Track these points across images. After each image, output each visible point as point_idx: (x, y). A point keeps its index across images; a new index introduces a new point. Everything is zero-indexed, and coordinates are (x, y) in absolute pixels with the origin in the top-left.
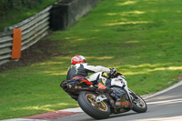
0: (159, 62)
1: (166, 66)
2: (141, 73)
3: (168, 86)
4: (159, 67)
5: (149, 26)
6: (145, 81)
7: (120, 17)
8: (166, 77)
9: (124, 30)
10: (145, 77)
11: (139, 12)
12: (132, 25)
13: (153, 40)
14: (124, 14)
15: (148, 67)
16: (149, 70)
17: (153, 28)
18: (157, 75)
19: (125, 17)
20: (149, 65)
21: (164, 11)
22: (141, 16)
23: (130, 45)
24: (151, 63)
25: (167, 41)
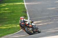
0: (14, 24)
1: (16, 25)
2: (8, 27)
3: (17, 31)
4: (14, 25)
5: (11, 13)
6: (10, 30)
7: (1, 10)
8: (16, 29)
9: (2, 14)
10: (10, 29)
11: (7, 8)
12: (5, 12)
13: (12, 17)
14: (2, 9)
15: (10, 26)
16: (11, 27)
17: (12, 13)
18: (13, 28)
19: (3, 10)
20: (11, 25)
21: (15, 8)
22: (8, 10)
23: (4, 19)
24: (11, 24)
25: (16, 17)
